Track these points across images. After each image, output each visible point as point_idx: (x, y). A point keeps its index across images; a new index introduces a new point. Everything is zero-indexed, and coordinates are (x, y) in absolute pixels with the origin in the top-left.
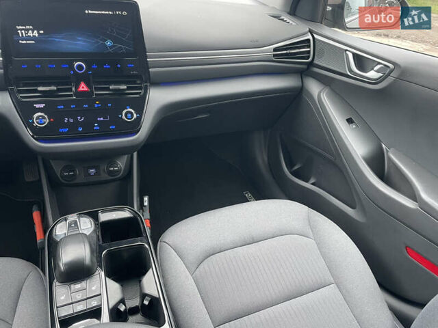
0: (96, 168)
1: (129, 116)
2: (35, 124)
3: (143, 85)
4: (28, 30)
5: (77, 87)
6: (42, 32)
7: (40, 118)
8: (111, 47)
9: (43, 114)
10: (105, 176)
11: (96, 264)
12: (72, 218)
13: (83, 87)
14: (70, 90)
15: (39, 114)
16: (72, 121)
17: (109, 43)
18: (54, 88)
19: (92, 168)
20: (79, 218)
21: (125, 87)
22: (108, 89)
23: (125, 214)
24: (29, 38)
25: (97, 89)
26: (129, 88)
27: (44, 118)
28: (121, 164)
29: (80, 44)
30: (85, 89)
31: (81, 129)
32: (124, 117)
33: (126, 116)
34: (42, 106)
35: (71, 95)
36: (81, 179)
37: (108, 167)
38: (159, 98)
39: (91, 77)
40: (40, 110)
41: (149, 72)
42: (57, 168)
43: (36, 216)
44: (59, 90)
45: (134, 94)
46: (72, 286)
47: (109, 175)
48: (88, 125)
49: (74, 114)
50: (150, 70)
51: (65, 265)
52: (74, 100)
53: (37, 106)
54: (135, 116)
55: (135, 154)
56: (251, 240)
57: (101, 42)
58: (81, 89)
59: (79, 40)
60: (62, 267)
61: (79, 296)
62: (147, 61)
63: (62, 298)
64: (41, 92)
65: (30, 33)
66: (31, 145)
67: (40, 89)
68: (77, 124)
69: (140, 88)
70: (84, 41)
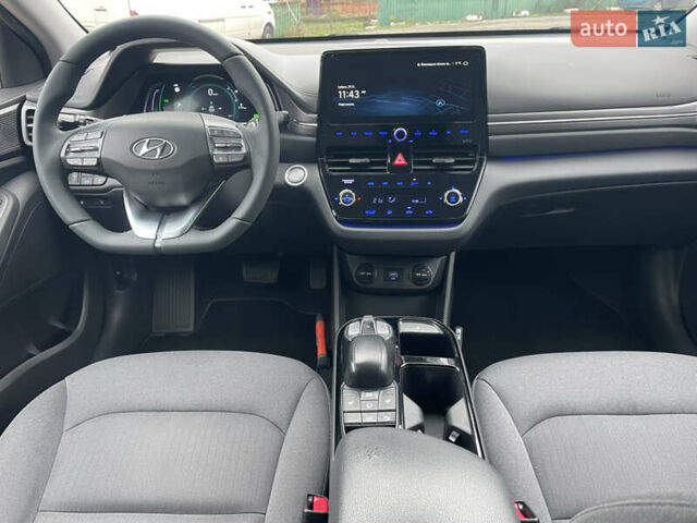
0: (400, 271)
1: (453, 199)
2: (341, 203)
3: (478, 157)
4: (349, 90)
5: (393, 159)
6: (364, 92)
7: (347, 196)
8: (442, 108)
9: (350, 191)
10: (408, 285)
11: (392, 376)
12: (368, 318)
13: (400, 160)
14: (384, 163)
15: (346, 191)
16: (381, 201)
17: (440, 103)
18: (368, 160)
19: (393, 270)
20: (376, 320)
21: (452, 161)
22: (431, 163)
23: (433, 329)
24: (349, 100)
25: (416, 163)
26: (457, 163)
27: (350, 195)
28: (432, 270)
29: (405, 105)
30: (403, 162)
31: (389, 213)
32: (446, 200)
33: (448, 199)
34: (351, 181)
35: (384, 170)
36: (378, 283)
37: (414, 271)
38: (497, 177)
39: (411, 148)
40: (347, 186)
41: (487, 140)
42: (353, 265)
43: (319, 327)
44: (372, 164)
45: (462, 170)
46: (363, 393)
47: (415, 283)
48: (399, 208)
49: (385, 193)
50: (490, 137)
51: (357, 366)
52: (387, 176)
53: (346, 181)
54: (461, 200)
55: (453, 255)
56: (631, 409)
57: (431, 102)
58: (397, 162)
59: (405, 101)
60: (353, 368)
61: (369, 407)
62: (487, 126)
63: (350, 403)
64: (351, 165)
65: (351, 95)
66: (332, 227)
67: (352, 161)
68: (386, 205)
69: (472, 163)
70: (409, 102)
